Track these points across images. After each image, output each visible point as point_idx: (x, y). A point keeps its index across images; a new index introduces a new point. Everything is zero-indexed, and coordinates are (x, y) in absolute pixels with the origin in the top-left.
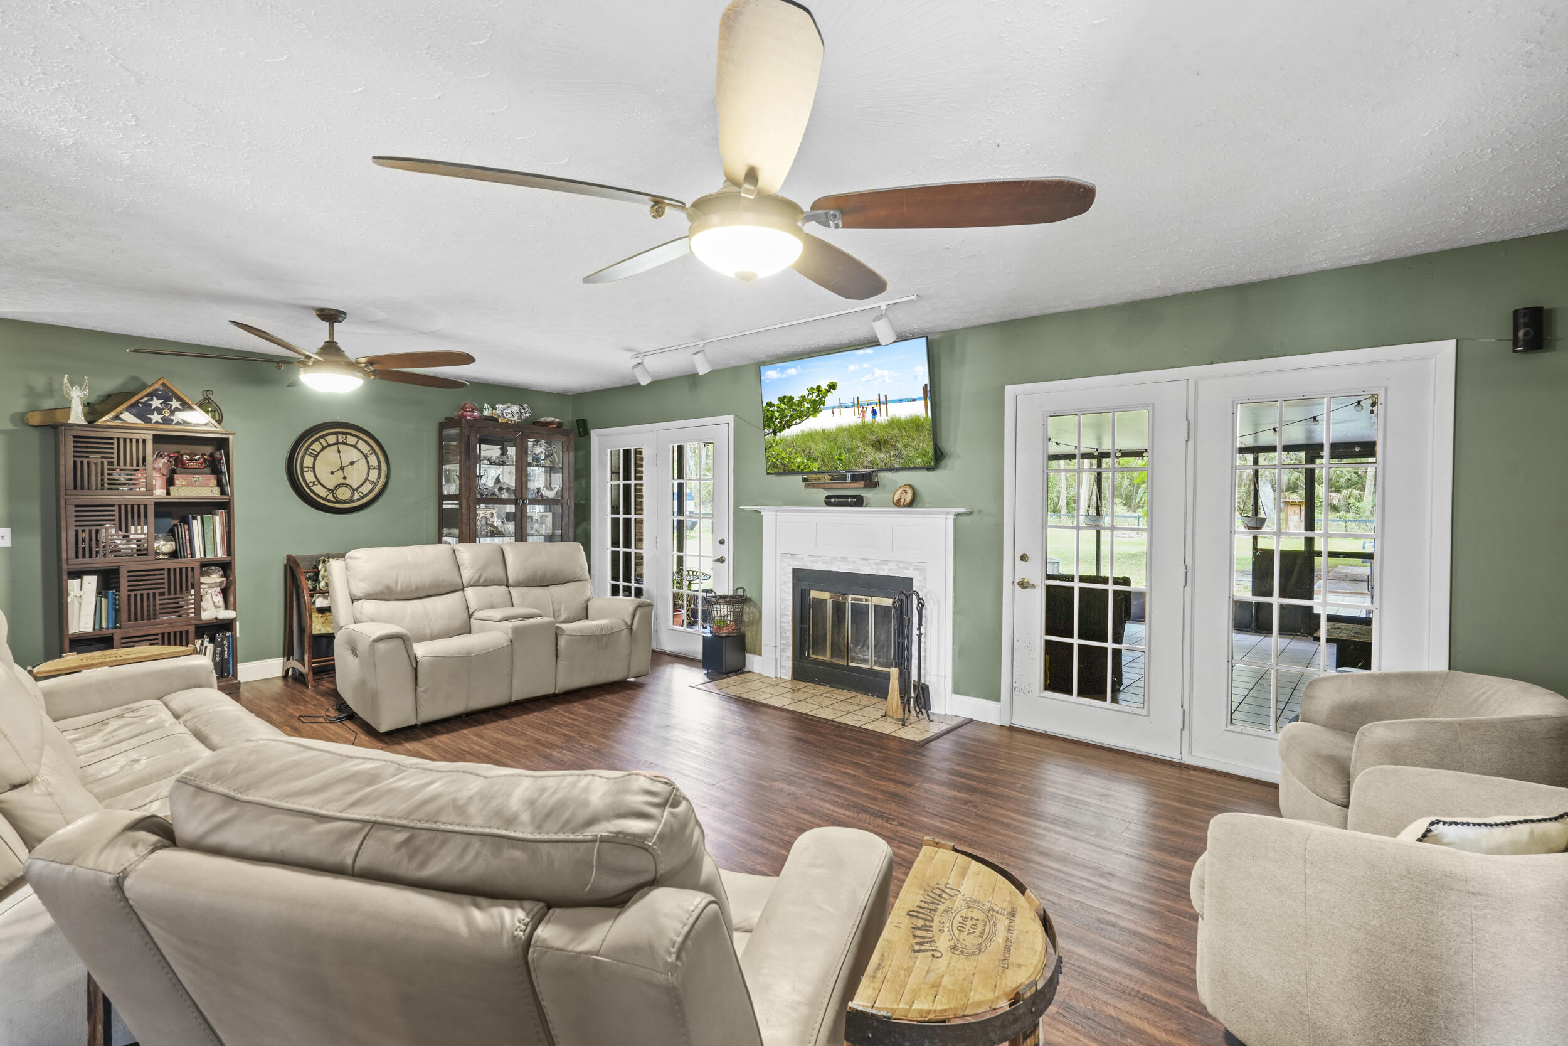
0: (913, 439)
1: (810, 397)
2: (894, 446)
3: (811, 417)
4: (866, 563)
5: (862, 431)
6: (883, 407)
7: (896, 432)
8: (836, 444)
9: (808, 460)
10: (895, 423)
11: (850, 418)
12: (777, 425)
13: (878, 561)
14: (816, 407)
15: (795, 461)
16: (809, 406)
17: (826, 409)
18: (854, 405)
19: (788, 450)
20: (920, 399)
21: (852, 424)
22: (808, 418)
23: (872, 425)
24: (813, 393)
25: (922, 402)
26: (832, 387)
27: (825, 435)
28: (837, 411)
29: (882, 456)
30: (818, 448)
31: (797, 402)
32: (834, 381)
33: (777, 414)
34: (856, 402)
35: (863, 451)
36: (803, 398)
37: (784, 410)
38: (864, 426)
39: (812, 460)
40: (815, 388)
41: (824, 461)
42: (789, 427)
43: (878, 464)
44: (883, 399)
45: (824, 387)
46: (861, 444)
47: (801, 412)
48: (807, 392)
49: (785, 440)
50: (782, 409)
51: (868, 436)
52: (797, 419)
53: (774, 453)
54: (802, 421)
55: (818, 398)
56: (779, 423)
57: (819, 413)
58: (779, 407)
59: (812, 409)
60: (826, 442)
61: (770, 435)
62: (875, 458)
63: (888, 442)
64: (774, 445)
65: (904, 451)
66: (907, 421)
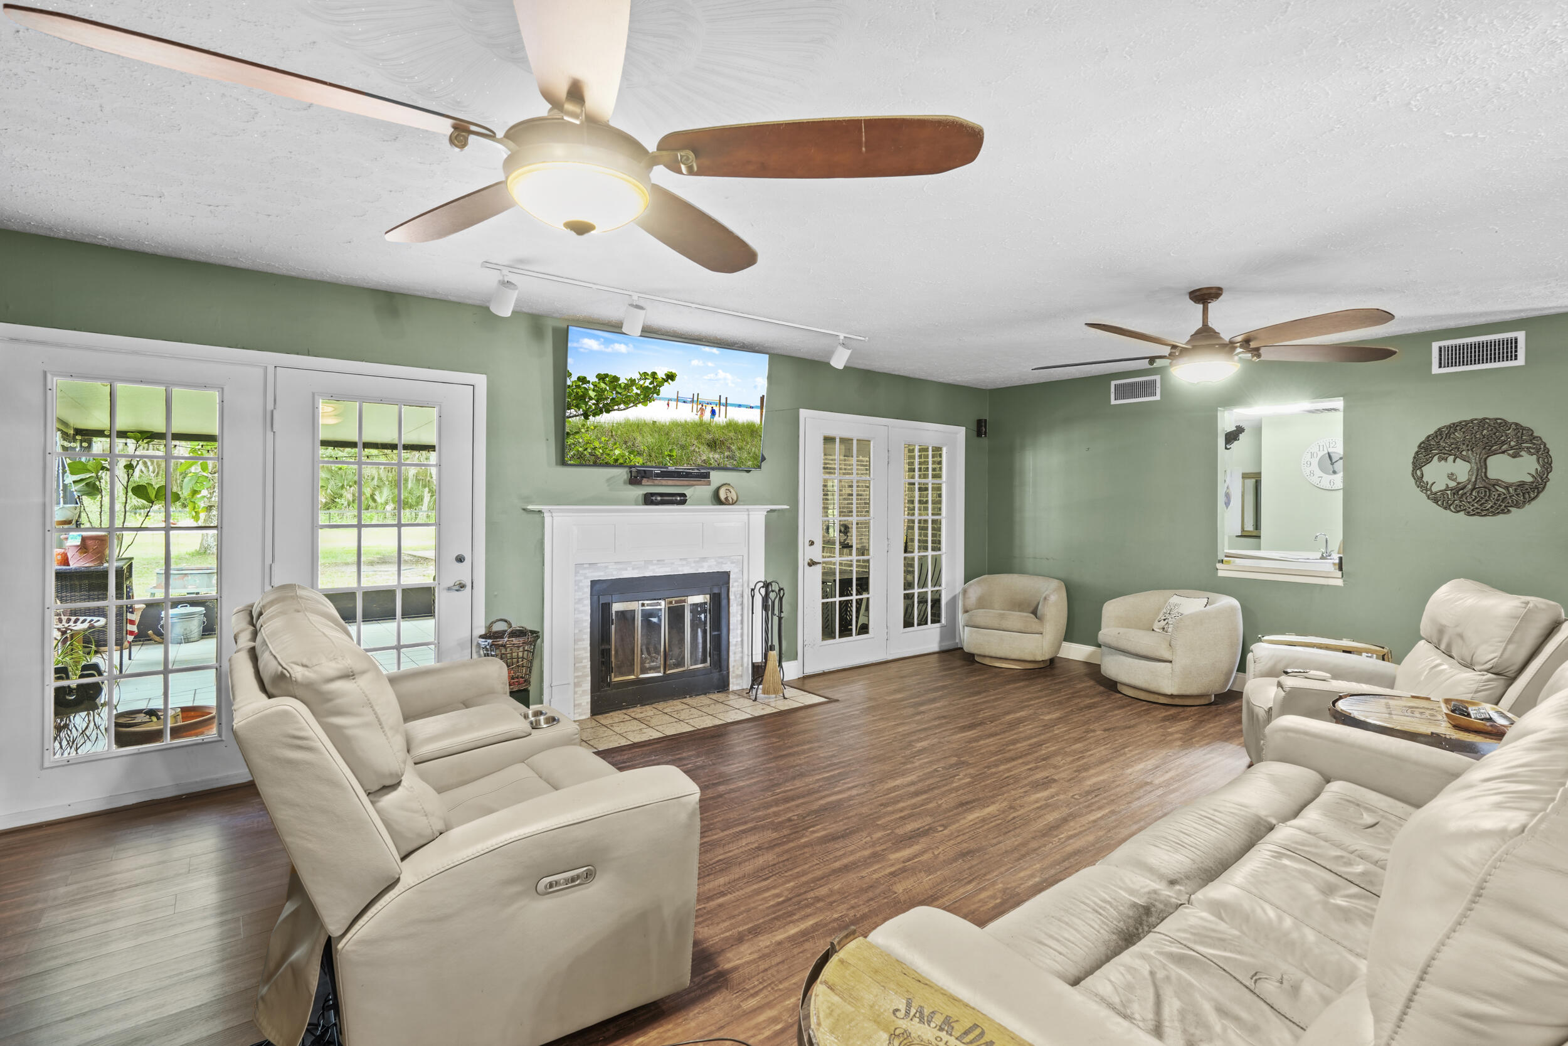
0: (747, 443)
1: (641, 382)
2: (729, 448)
3: (640, 405)
4: (684, 562)
5: (699, 429)
6: (723, 408)
7: (732, 434)
8: (668, 438)
9: (630, 453)
10: (732, 426)
11: (686, 414)
12: (590, 407)
13: (697, 559)
14: (648, 395)
15: (612, 453)
16: (639, 392)
17: (660, 399)
18: (693, 401)
19: (603, 439)
20: (757, 407)
21: (688, 420)
22: (635, 405)
23: (710, 424)
24: (646, 379)
25: (759, 411)
26: (671, 377)
27: (655, 427)
28: (673, 404)
29: (717, 456)
30: (645, 441)
31: (623, 385)
32: (673, 371)
33: (592, 394)
34: (695, 399)
35: (697, 450)
36: (632, 382)
37: (603, 391)
38: (701, 424)
39: (635, 453)
40: (650, 373)
41: (651, 456)
42: (608, 411)
43: (711, 464)
44: (723, 401)
45: (661, 375)
46: (695, 442)
47: (627, 397)
48: (639, 377)
49: (601, 426)
50: (601, 389)
51: (705, 435)
52: (620, 404)
53: (581, 441)
54: (628, 408)
55: (651, 386)
56: (594, 404)
57: (650, 402)
58: (596, 386)
59: (642, 396)
60: (656, 435)
61: (578, 418)
62: (709, 457)
63: (723, 443)
64: (583, 430)
65: (737, 454)
66: (743, 426)
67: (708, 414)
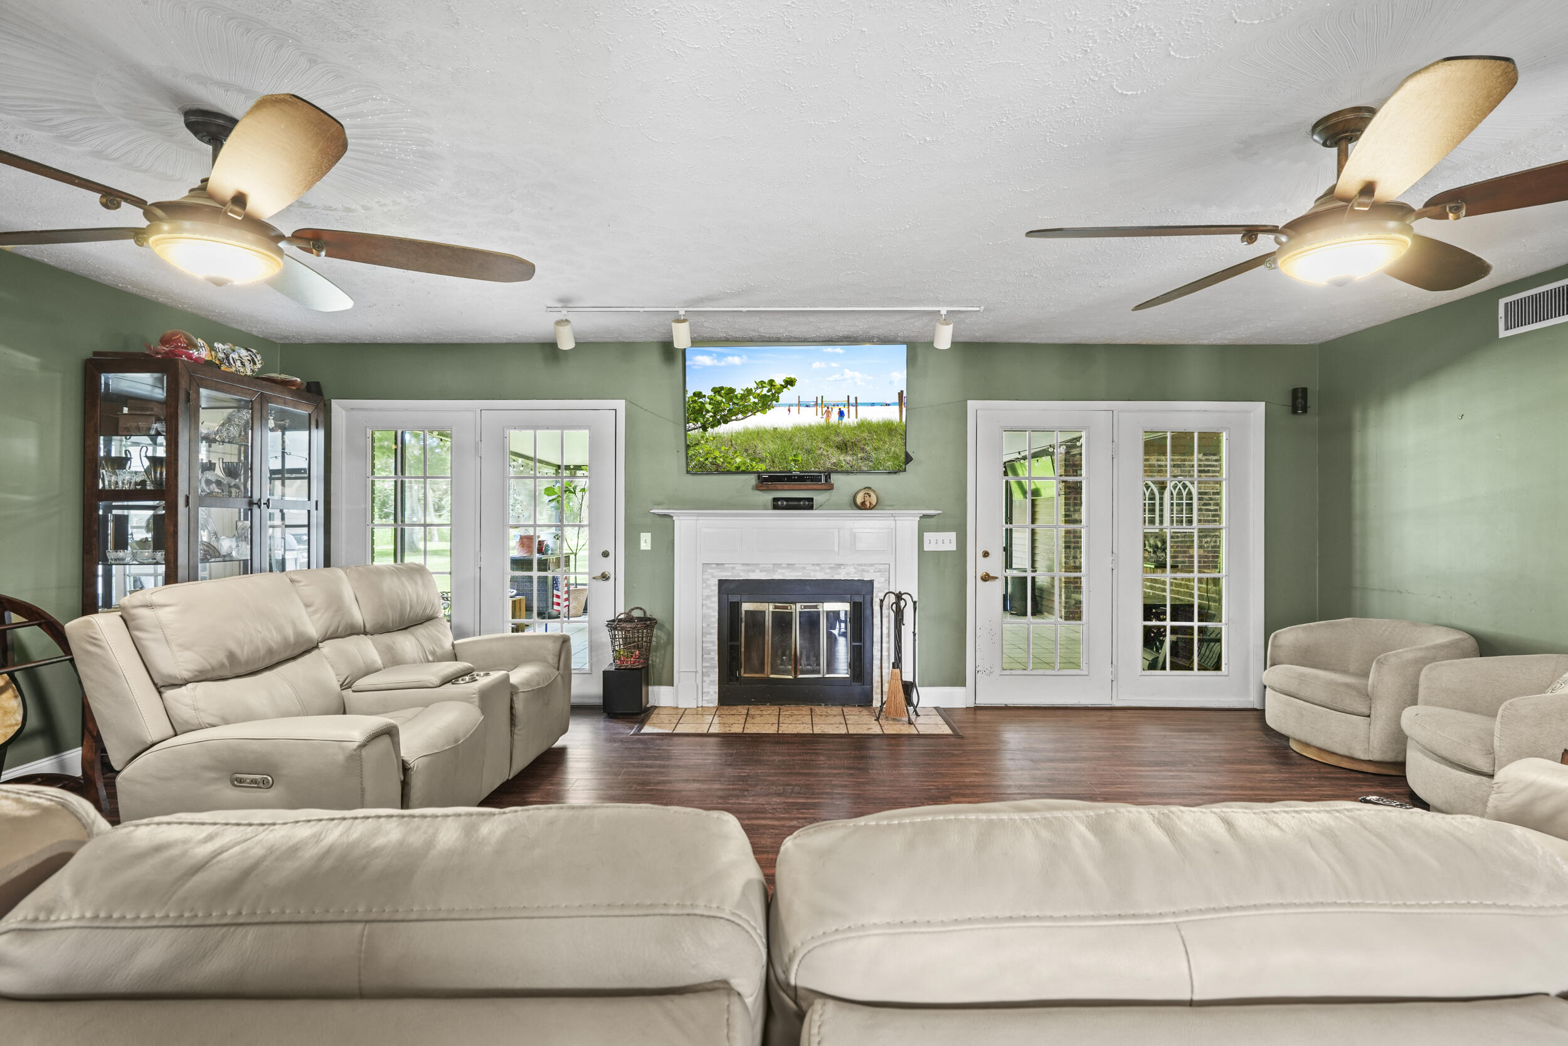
0: (885, 443)
1: (759, 391)
2: (862, 449)
3: (758, 414)
4: (817, 568)
5: (825, 432)
6: (853, 409)
7: (865, 435)
8: (792, 444)
9: (752, 460)
10: (864, 426)
11: (811, 418)
12: (708, 419)
13: (833, 566)
14: (766, 403)
15: (733, 461)
16: (756, 401)
17: (780, 406)
18: (816, 404)
19: (723, 448)
21: (813, 424)
22: (754, 414)
23: (838, 426)
24: (763, 387)
26: (790, 382)
27: (776, 434)
28: (794, 409)
29: (848, 458)
30: (766, 448)
31: (739, 396)
32: (793, 376)
33: (709, 407)
34: (819, 401)
35: (825, 453)
36: (749, 392)
37: (719, 403)
38: (828, 427)
39: (758, 460)
40: (766, 381)
41: (774, 462)
42: (726, 422)
43: (842, 467)
44: (852, 401)
45: (779, 381)
46: (823, 446)
47: (745, 406)
48: (755, 386)
49: (720, 437)
50: (718, 402)
51: (833, 437)
52: (738, 414)
53: (701, 451)
54: (746, 417)
55: (769, 394)
56: (711, 417)
57: (769, 409)
58: (712, 399)
59: (760, 405)
60: (779, 442)
61: (696, 430)
62: (839, 460)
63: (856, 445)
64: (702, 442)
65: (873, 455)
66: (878, 425)
67: (834, 417)
